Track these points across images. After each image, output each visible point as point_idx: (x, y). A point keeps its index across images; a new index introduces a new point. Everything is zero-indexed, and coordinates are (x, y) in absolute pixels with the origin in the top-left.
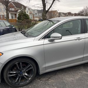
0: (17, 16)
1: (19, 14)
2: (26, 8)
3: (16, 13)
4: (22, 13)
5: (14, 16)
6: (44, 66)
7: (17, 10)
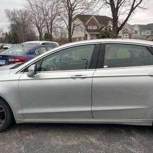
6: (20, 112)
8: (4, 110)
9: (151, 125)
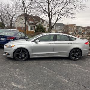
0: (35, 29)
1: (37, 27)
2: (44, 22)
3: (34, 26)
4: (39, 26)
5: (33, 28)
7: (36, 23)
8: (26, 54)
9: (68, 57)
